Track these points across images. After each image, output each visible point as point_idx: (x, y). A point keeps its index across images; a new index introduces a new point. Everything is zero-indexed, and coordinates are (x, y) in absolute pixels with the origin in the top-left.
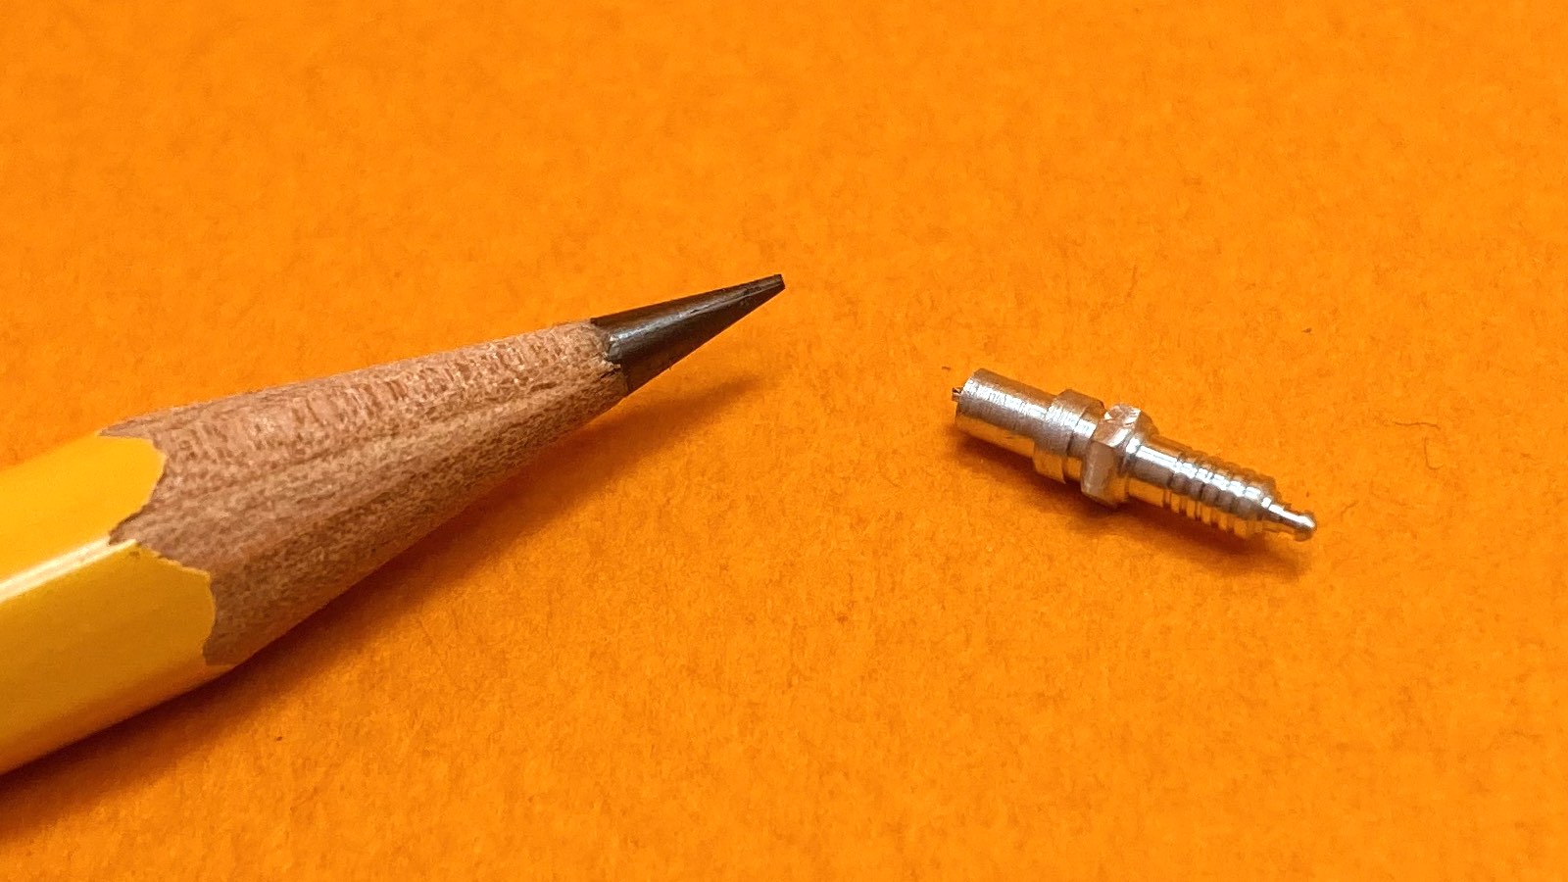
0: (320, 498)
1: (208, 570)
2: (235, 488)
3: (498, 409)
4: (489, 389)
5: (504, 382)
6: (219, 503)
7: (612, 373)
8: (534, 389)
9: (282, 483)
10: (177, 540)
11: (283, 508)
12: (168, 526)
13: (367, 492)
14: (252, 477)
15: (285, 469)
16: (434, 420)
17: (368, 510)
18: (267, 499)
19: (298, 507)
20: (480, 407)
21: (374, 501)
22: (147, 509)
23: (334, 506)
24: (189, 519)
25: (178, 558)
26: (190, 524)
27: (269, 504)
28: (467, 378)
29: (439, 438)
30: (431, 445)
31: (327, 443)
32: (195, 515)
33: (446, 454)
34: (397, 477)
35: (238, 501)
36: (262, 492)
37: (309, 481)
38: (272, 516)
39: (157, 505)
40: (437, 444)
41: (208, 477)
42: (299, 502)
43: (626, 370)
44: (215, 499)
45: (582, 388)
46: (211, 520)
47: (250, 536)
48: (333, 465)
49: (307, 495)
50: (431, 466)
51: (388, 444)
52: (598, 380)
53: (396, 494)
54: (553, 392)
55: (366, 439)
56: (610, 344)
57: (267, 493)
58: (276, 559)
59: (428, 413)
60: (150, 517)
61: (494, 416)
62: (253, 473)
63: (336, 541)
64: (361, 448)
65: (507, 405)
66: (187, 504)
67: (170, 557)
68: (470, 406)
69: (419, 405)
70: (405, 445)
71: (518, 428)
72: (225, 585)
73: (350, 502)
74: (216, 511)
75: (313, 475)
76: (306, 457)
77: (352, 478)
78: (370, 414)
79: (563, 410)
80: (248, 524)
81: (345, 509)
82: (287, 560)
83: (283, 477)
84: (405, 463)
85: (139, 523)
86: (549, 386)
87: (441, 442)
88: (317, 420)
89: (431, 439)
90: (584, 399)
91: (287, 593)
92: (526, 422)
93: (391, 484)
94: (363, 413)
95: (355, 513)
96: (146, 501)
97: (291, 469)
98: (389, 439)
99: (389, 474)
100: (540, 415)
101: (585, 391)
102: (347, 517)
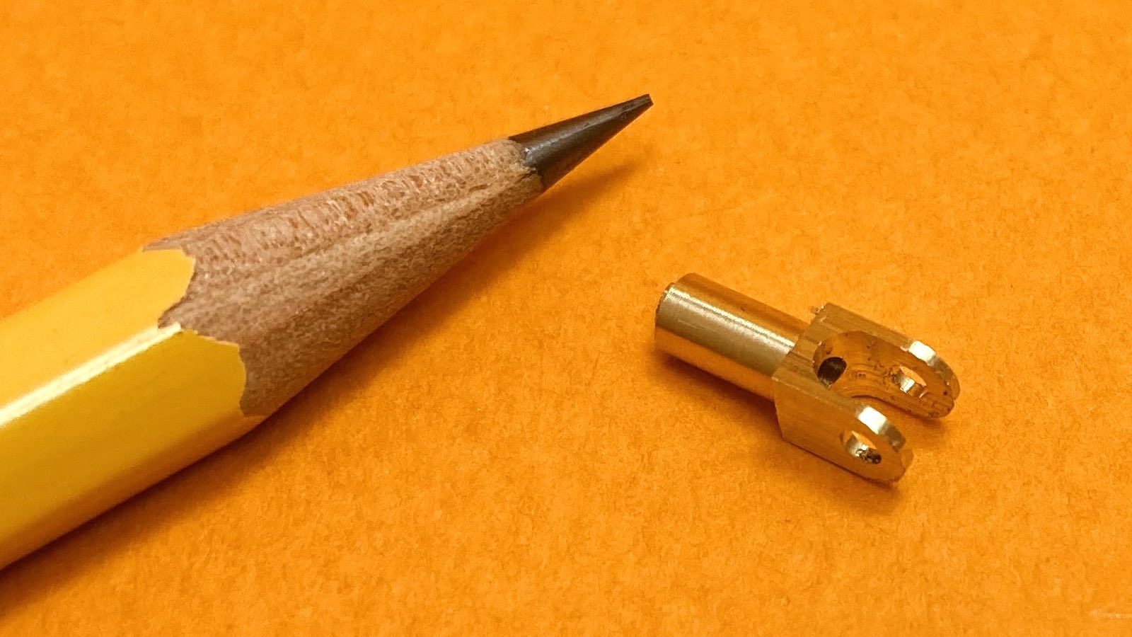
0: (317, 282)
1: (237, 342)
2: (251, 279)
3: (446, 207)
4: (437, 192)
5: (448, 187)
6: (240, 291)
7: (530, 175)
8: (471, 190)
9: (286, 273)
10: (211, 321)
11: (289, 292)
12: (203, 311)
13: (351, 275)
14: (263, 270)
15: (288, 262)
16: (398, 218)
17: (353, 289)
18: (276, 285)
19: (300, 290)
20: (431, 207)
21: (359, 282)
22: (185, 300)
23: (329, 288)
24: (218, 305)
25: (214, 333)
26: (219, 309)
27: (279, 289)
28: (419, 186)
29: (403, 231)
30: (398, 238)
31: (318, 241)
32: (222, 302)
33: (409, 243)
34: (374, 263)
35: (255, 289)
36: (272, 281)
37: (307, 270)
38: (281, 298)
39: (192, 296)
40: (401, 237)
41: (229, 273)
42: (301, 286)
43: (540, 172)
44: (237, 288)
45: (508, 187)
46: (235, 304)
47: (267, 314)
48: (324, 256)
49: (306, 281)
50: (400, 253)
51: (365, 239)
52: (520, 181)
53: (374, 275)
54: (487, 192)
55: (348, 236)
56: (526, 153)
57: (276, 282)
58: (288, 331)
59: (393, 214)
60: (187, 305)
61: (443, 212)
62: (263, 267)
63: (333, 314)
64: (343, 243)
65: (452, 203)
66: (215, 293)
67: (207, 334)
68: (424, 206)
69: (386, 208)
70: (377, 239)
71: (463, 221)
72: (251, 353)
73: (340, 284)
74: (237, 297)
75: (309, 266)
76: (303, 252)
77: (340, 265)
78: (349, 217)
79: (495, 206)
80: (264, 305)
81: (337, 289)
82: (296, 330)
83: (287, 268)
84: (379, 251)
85: (179, 311)
86: (483, 187)
87: (405, 235)
88: (308, 225)
89: (397, 233)
90: (510, 196)
91: (299, 357)
92: (468, 215)
93: (371, 268)
94: (343, 218)
95: (344, 292)
96: (183, 294)
97: (292, 262)
98: (365, 235)
99: (367, 261)
100: (477, 210)
101: (511, 189)
102: (341, 294)
